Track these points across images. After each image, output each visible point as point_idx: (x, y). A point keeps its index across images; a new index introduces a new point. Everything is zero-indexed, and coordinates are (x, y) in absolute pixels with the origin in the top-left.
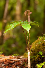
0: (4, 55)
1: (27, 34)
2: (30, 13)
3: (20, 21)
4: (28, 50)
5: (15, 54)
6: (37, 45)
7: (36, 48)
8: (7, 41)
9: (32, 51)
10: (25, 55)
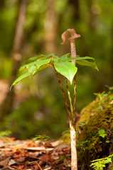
0: (13, 138)
1: (67, 87)
2: (76, 36)
3: (51, 57)
4: (71, 125)
5: (40, 137)
6: (92, 114)
7: (91, 121)
8: (22, 104)
9: (82, 129)
10: (65, 138)
